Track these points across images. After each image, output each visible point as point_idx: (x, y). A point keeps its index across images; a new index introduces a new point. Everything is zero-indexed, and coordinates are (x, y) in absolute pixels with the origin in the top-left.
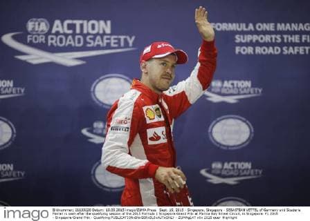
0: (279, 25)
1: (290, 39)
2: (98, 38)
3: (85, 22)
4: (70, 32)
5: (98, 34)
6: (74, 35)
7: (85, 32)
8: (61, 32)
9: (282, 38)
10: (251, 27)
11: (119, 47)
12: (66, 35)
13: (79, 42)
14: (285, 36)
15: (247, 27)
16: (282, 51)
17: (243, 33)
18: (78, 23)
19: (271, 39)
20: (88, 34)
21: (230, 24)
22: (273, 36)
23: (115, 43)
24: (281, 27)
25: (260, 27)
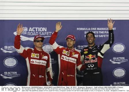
0: (97, 28)
1: (101, 32)
2: (43, 32)
3: (39, 28)
4: (35, 31)
5: (43, 31)
6: (35, 32)
7: (39, 31)
8: (32, 31)
9: (99, 32)
10: (89, 29)
11: (49, 35)
12: (33, 32)
13: (37, 34)
14: (100, 32)
15: (88, 29)
16: (99, 36)
17: (87, 31)
18: (37, 28)
19: (95, 32)
20: (40, 31)
21: (83, 28)
22: (96, 32)
23: (48, 34)
24: (98, 29)
25: (92, 29)
